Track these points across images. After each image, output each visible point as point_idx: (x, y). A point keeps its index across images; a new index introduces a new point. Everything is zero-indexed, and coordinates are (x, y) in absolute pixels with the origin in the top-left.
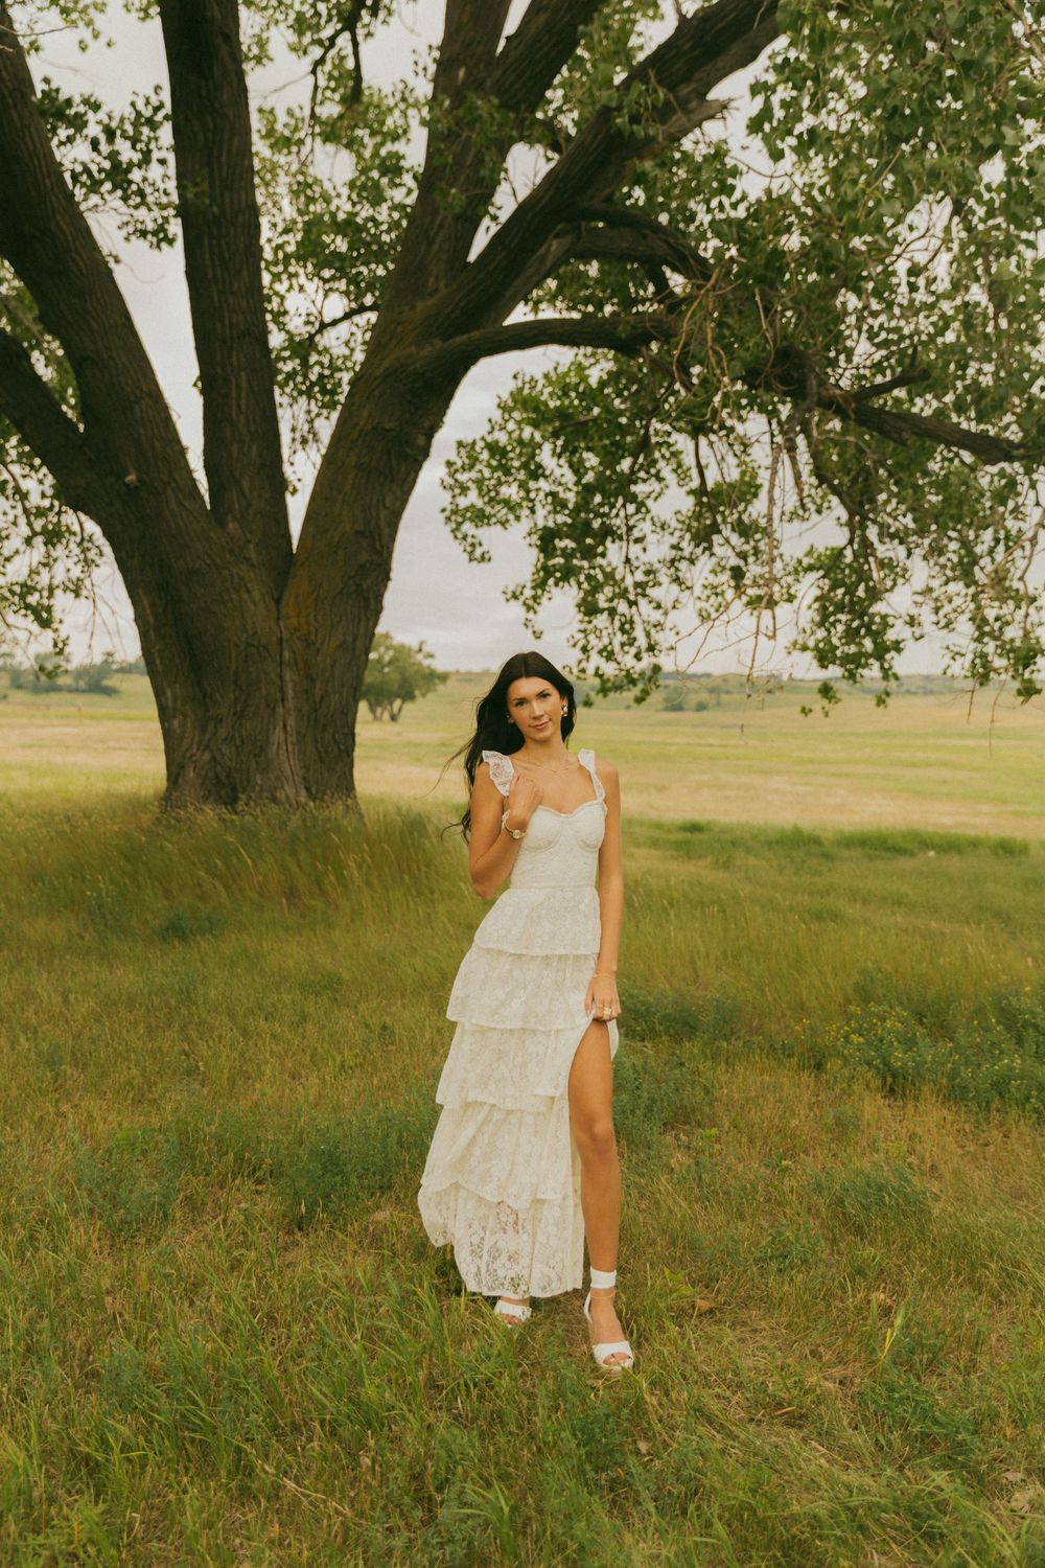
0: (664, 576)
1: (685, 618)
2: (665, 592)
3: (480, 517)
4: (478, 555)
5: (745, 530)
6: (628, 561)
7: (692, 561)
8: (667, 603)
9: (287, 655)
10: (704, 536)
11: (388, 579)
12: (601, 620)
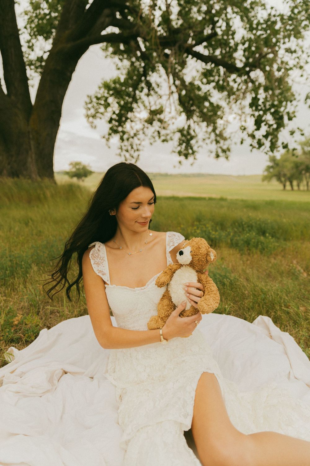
0: (141, 132)
1: (146, 143)
2: (141, 136)
3: (94, 116)
4: (94, 127)
5: (160, 121)
6: (131, 127)
7: (147, 128)
8: (141, 139)
9: (31, 136)
10: (150, 121)
11: (61, 116)
12: (126, 143)
